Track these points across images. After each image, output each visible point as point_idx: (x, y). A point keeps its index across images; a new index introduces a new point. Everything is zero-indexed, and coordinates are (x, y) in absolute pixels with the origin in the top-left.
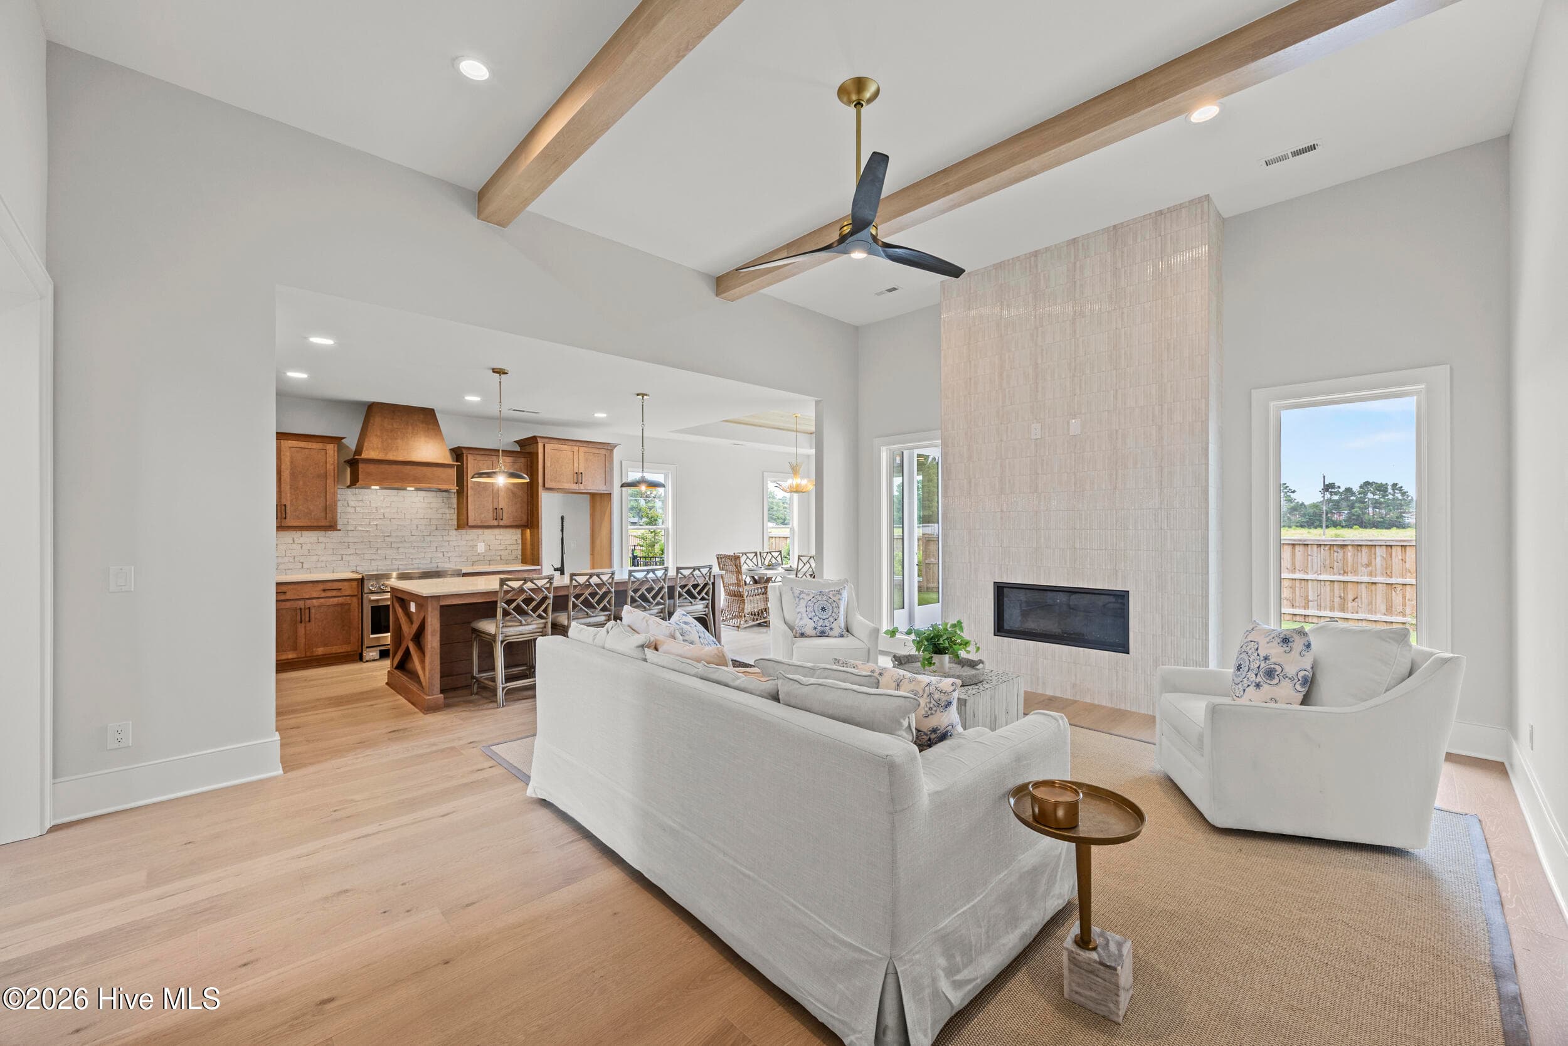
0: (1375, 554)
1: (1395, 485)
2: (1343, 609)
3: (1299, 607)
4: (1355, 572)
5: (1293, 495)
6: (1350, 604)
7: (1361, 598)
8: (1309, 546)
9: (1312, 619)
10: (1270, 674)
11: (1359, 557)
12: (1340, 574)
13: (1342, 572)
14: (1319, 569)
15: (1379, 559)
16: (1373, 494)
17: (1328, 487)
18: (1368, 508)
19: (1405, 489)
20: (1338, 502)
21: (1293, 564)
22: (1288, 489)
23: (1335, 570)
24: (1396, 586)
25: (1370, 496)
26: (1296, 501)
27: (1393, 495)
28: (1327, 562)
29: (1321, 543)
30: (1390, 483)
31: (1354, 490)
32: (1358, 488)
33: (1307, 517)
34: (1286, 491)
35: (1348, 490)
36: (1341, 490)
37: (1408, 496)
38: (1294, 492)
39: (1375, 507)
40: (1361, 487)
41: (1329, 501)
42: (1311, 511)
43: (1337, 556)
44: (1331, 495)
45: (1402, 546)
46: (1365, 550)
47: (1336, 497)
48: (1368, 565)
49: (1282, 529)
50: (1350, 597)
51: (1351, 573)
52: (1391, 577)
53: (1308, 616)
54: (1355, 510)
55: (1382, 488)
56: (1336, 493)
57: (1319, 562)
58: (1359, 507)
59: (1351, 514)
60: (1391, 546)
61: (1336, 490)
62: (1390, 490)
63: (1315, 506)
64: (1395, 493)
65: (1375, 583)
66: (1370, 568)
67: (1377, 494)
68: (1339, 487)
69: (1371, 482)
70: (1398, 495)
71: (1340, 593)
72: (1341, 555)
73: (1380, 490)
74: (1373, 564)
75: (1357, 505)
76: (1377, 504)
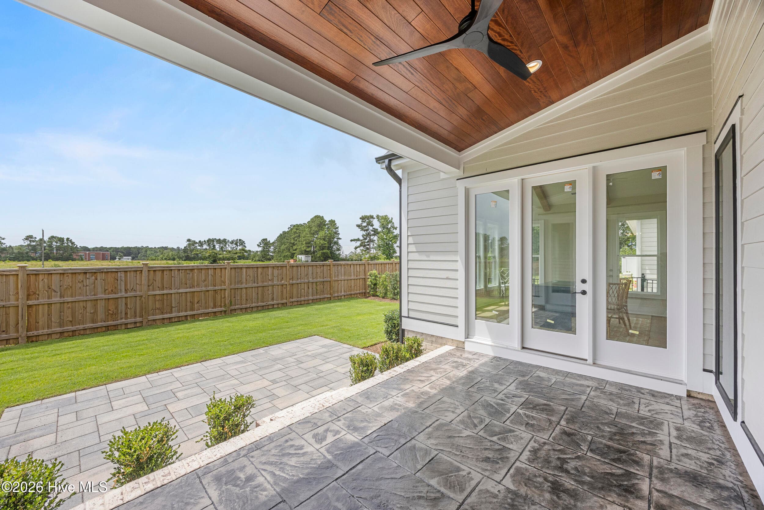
1: (68, 239)
2: (192, 310)
3: (166, 313)
4: (198, 285)
6: (195, 305)
7: (201, 301)
8: (173, 271)
9: (175, 319)
12: (190, 288)
14: (178, 285)
15: (210, 276)
16: (56, 242)
17: (28, 238)
18: (53, 250)
19: (73, 241)
21: (162, 284)
24: (218, 291)
25: (54, 243)
26: (5, 245)
27: (67, 244)
29: (180, 268)
30: (65, 238)
32: (48, 239)
33: (13, 255)
35: (42, 240)
36: (37, 240)
37: (75, 245)
39: (57, 250)
41: (29, 245)
42: (17, 251)
43: (189, 276)
44: (30, 242)
47: (34, 244)
50: (196, 301)
51: (196, 286)
53: (172, 318)
55: (61, 240)
57: (178, 281)
59: (43, 253)
60: (215, 269)
61: (34, 239)
62: (65, 241)
65: (208, 291)
67: (58, 243)
69: (55, 236)
70: (70, 244)
71: (190, 300)
72: (191, 275)
73: (60, 241)
74: (207, 279)
75: (47, 248)
76: (58, 248)
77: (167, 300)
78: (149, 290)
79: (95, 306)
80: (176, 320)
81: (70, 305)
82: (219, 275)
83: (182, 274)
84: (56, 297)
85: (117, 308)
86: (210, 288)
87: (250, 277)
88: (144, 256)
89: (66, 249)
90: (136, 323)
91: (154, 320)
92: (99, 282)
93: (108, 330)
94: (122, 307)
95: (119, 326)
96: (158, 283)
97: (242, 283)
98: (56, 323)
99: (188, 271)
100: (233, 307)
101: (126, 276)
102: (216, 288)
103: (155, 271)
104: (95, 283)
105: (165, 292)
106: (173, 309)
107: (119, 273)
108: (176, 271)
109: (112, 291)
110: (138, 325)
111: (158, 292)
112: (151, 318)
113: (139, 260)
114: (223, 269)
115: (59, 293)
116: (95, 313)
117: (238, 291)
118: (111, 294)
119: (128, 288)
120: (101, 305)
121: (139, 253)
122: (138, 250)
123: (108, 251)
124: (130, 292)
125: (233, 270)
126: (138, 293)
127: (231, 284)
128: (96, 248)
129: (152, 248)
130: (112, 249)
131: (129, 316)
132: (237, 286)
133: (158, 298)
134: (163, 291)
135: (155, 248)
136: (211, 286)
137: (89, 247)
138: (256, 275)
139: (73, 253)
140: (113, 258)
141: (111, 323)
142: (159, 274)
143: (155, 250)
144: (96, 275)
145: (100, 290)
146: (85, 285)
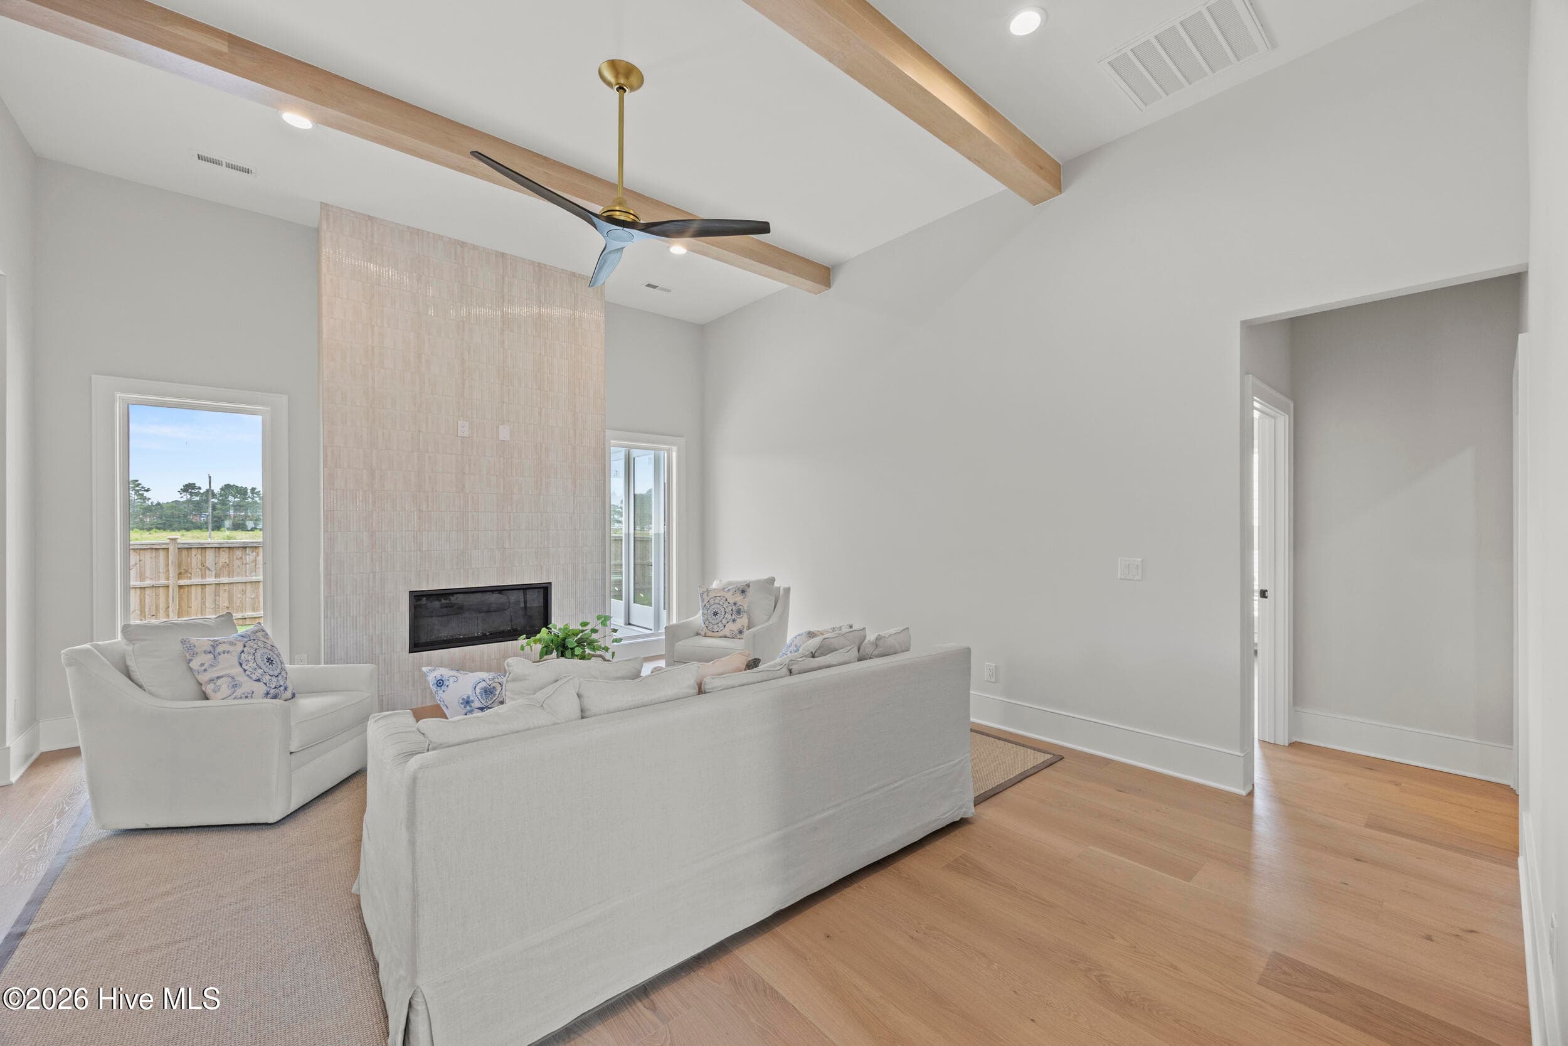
1: (253, 489)
5: (146, 494)
10: (739, 612)
16: (234, 496)
17: (188, 488)
18: (229, 511)
20: (198, 503)
22: (141, 486)
25: (231, 498)
26: (150, 501)
27: (253, 499)
30: (249, 487)
31: (215, 491)
32: (219, 491)
33: (164, 518)
34: (138, 488)
35: (209, 491)
36: (202, 491)
38: (148, 490)
39: (235, 510)
40: (222, 489)
41: (190, 501)
42: (169, 512)
44: (191, 495)
47: (197, 498)
49: (131, 531)
54: (217, 512)
55: (242, 492)
56: (196, 494)
58: (221, 509)
59: (212, 517)
61: (196, 491)
62: (250, 494)
63: (174, 506)
64: (254, 497)
67: (237, 497)
68: (200, 488)
69: (232, 484)
70: (257, 499)
73: (240, 494)
75: (218, 506)
81: (226, 587)
84: (210, 576)
89: (251, 508)
98: (210, 608)
104: (256, 561)
115: (214, 572)
144: (257, 550)
146: (245, 563)
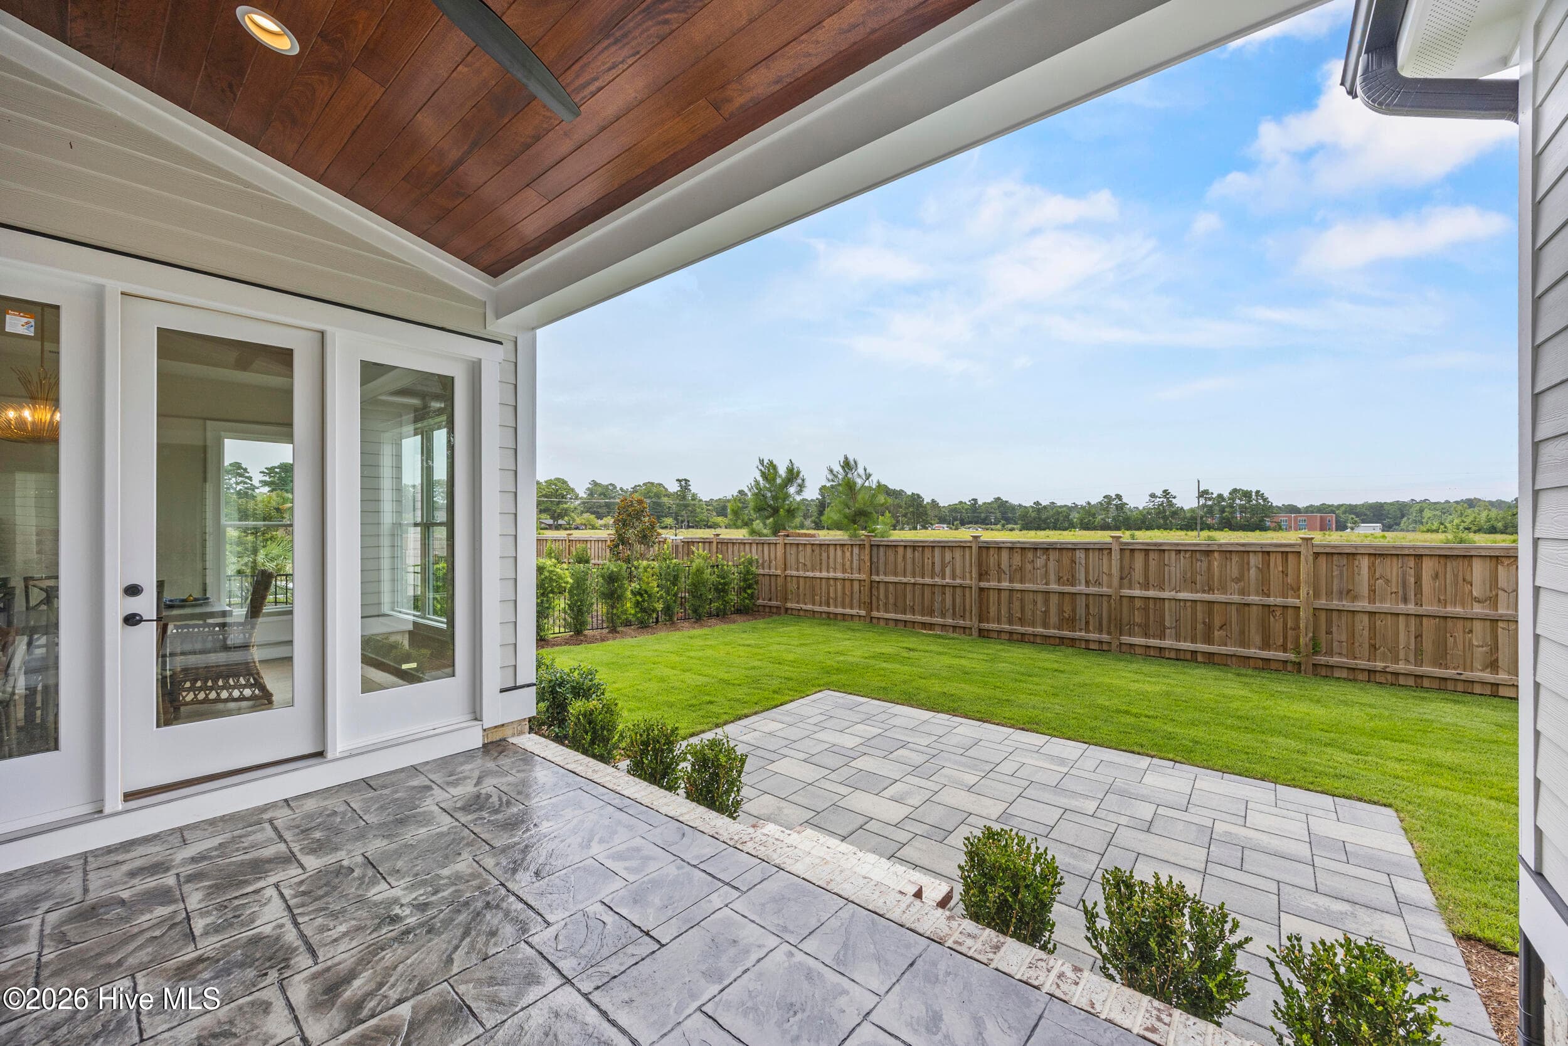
0: (1248, 564)
1: (1257, 492)
2: (1209, 640)
3: (1154, 637)
4: (1223, 589)
5: (1174, 501)
6: (1216, 632)
7: (1231, 626)
8: (1166, 552)
9: (1170, 653)
11: (1228, 567)
12: (1204, 592)
13: (1206, 588)
14: (1178, 583)
15: (1253, 571)
16: (1240, 500)
17: (1203, 494)
18: (1236, 513)
19: (1267, 496)
20: (1211, 506)
21: (1146, 577)
22: (1170, 495)
23: (1198, 586)
24: (1275, 608)
25: (1238, 501)
26: (1177, 507)
27: (1257, 501)
28: (1189, 575)
29: (1182, 548)
30: (1254, 491)
31: (1225, 495)
32: (1228, 495)
33: (1185, 521)
35: (1220, 496)
36: (1213, 496)
37: (1269, 502)
38: (1174, 498)
39: (1241, 512)
40: (1230, 494)
41: (1204, 506)
42: (1188, 515)
43: (1200, 567)
44: (1206, 500)
45: (1282, 552)
46: (1235, 558)
47: (1210, 503)
48: (1238, 580)
51: (1218, 590)
52: (1269, 596)
53: (1165, 649)
54: (1226, 514)
55: (1247, 495)
56: (1210, 499)
57: (1178, 575)
58: (1229, 512)
59: (1222, 518)
60: (1268, 553)
61: (1210, 496)
62: (1254, 497)
63: (1192, 510)
64: (1258, 499)
65: (1248, 605)
66: (1242, 584)
67: (1243, 500)
68: (1212, 494)
69: (1238, 489)
70: (1261, 501)
71: (1204, 618)
72: (1205, 565)
73: (1245, 497)
74: (1246, 577)
75: (1227, 510)
76: (1243, 509)
77: (1155, 610)
78: (1121, 587)
79: (1046, 602)
80: (1173, 655)
82: (1281, 569)
83: (1184, 561)
85: (1074, 610)
86: (1254, 598)
87: (1387, 581)
88: (1415, 522)
89: (1255, 510)
90: (1101, 642)
91: (1131, 645)
92: (1052, 564)
93: (1063, 644)
94: (1081, 611)
95: (1077, 642)
96: (1138, 575)
97: (1355, 598)
99: (1198, 554)
100: (1322, 659)
101: (1087, 558)
102: (1271, 600)
103: (1132, 550)
104: (1046, 565)
105: (1151, 593)
106: (1168, 631)
107: (1078, 552)
108: (1173, 554)
109: (1068, 580)
110: (1105, 647)
111: (1137, 592)
112: (1126, 639)
113: (1402, 530)
114: (1290, 556)
116: (1046, 613)
117: (1340, 617)
118: (1067, 585)
119: (1091, 578)
120: (1054, 600)
121: (1403, 516)
122: (1400, 509)
123: (1333, 512)
124: (1094, 586)
125: (1322, 560)
126: (1105, 590)
127: (1317, 595)
128: (1311, 506)
129: (1438, 503)
130: (1343, 509)
131: (1091, 628)
132: (1335, 604)
133: (1138, 604)
134: (1147, 592)
135: (1447, 502)
136: (1257, 594)
137: (1300, 506)
138: (1412, 580)
139: (1266, 516)
140: (1341, 527)
141: (1066, 633)
142: (1139, 559)
143: (1445, 508)
145: (1052, 577)
